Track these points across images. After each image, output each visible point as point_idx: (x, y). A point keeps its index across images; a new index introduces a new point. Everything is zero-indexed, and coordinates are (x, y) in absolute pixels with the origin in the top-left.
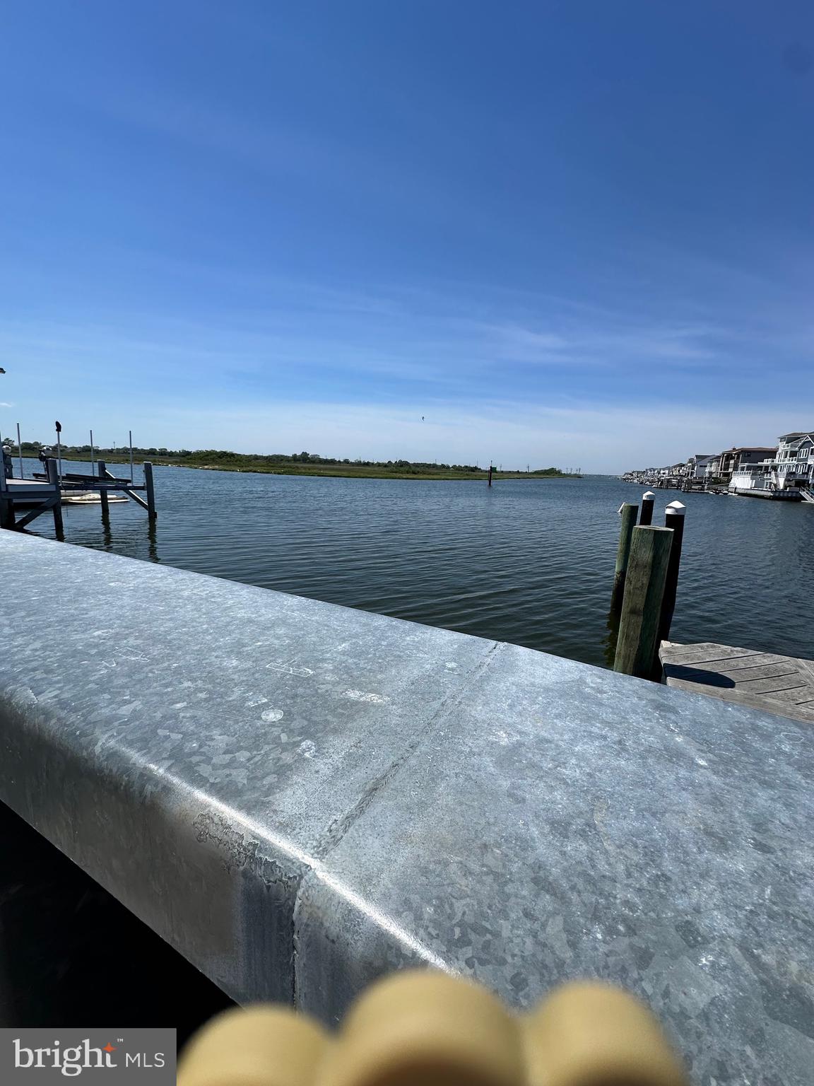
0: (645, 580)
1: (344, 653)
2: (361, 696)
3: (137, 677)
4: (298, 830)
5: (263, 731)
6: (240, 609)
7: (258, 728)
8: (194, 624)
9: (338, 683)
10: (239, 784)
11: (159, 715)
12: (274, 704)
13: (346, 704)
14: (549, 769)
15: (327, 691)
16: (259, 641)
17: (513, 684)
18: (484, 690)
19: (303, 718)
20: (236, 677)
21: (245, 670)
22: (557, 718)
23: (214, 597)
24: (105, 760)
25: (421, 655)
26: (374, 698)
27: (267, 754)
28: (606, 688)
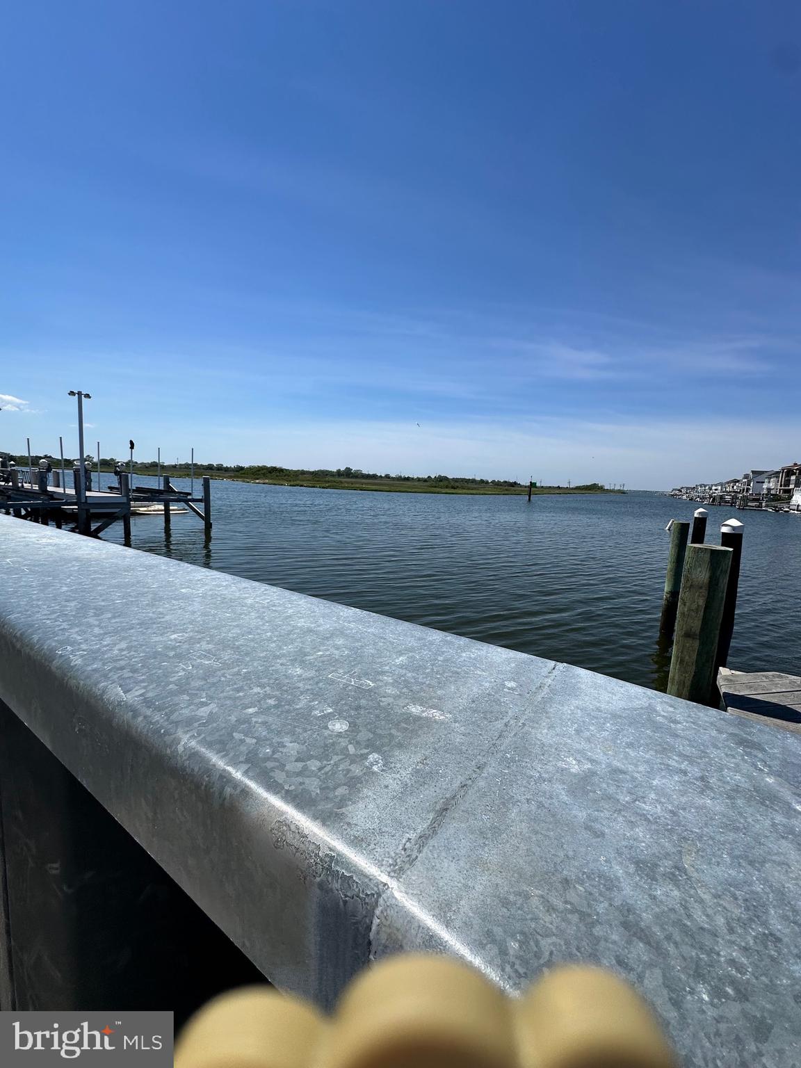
0: (701, 602)
1: (401, 666)
2: (423, 712)
3: (211, 680)
4: (372, 846)
5: (331, 741)
6: (300, 618)
7: (325, 738)
8: (259, 631)
9: (399, 697)
10: (312, 793)
11: (233, 718)
12: (339, 714)
13: (408, 718)
14: (627, 802)
15: (389, 704)
16: (320, 651)
17: (577, 708)
18: (547, 713)
19: (369, 731)
20: (301, 685)
21: (309, 679)
22: (628, 747)
23: (275, 606)
24: (187, 760)
25: (479, 673)
26: (436, 714)
27: (336, 765)
28: (679, 718)
